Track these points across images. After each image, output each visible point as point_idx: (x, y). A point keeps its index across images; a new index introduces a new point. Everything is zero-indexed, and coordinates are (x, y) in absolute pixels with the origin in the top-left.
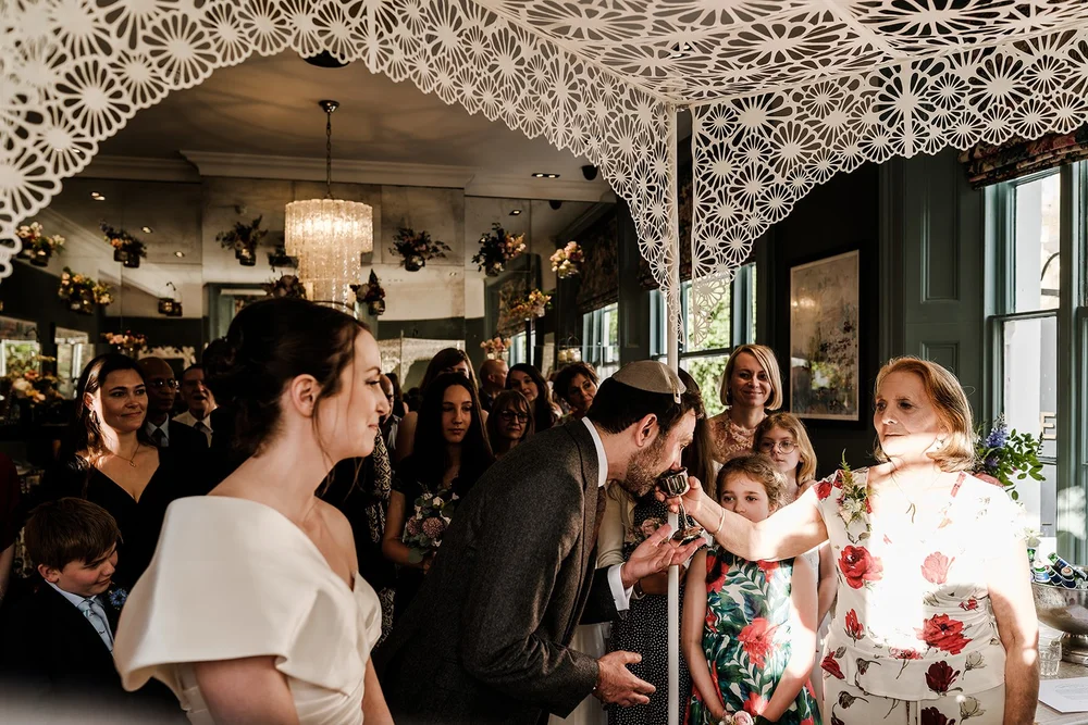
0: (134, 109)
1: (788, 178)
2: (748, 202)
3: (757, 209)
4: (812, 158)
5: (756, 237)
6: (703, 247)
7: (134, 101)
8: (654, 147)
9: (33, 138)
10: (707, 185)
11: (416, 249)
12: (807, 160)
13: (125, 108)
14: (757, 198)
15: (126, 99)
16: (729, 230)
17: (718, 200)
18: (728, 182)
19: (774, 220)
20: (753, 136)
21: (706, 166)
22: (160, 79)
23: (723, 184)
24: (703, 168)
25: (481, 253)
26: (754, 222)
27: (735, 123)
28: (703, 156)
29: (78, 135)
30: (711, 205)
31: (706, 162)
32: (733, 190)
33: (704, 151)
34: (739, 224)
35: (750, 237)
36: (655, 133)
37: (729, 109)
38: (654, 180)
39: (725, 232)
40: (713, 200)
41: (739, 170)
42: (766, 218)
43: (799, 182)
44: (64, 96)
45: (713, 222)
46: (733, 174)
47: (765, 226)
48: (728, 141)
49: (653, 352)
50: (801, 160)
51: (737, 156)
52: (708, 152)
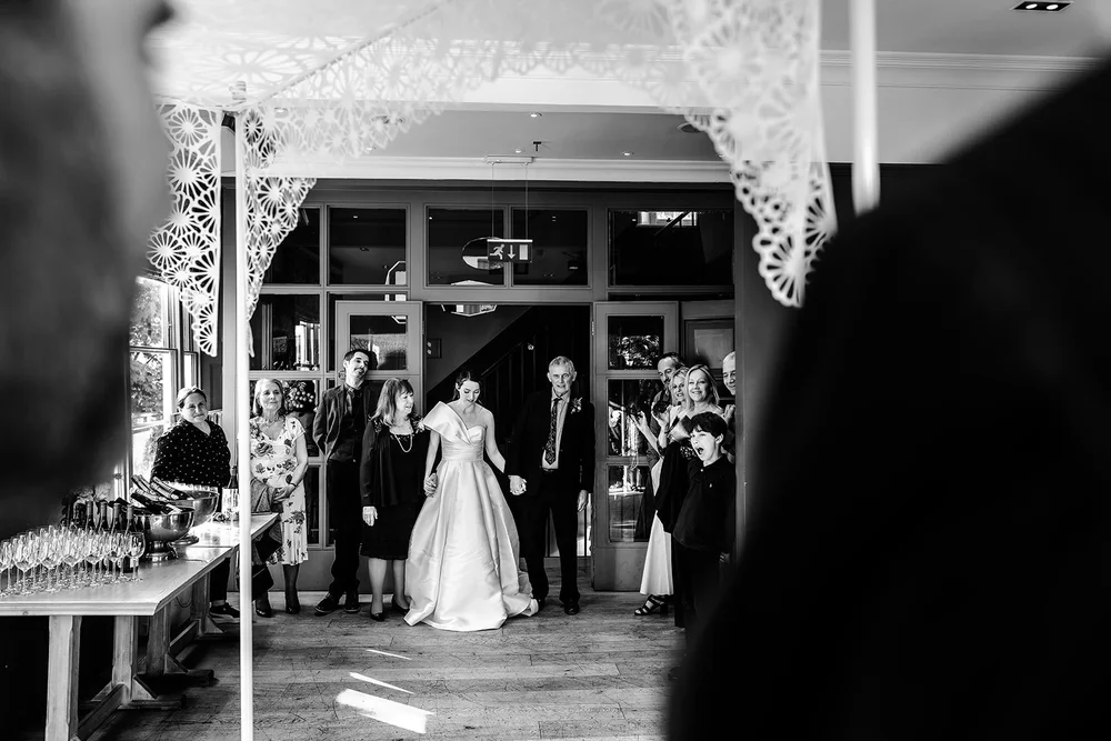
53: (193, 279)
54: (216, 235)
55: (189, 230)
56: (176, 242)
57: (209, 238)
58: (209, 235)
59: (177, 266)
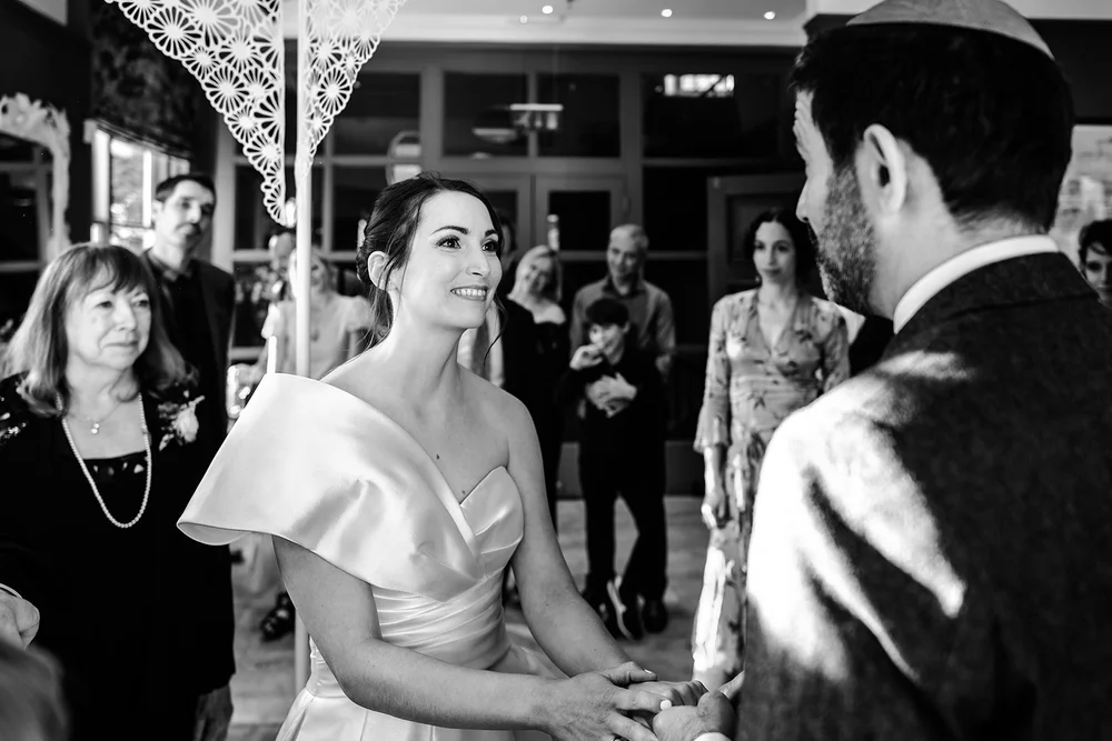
53: (260, 127)
54: (280, 72)
55: (251, 64)
56: (237, 79)
57: (272, 74)
58: (273, 71)
59: (240, 109)
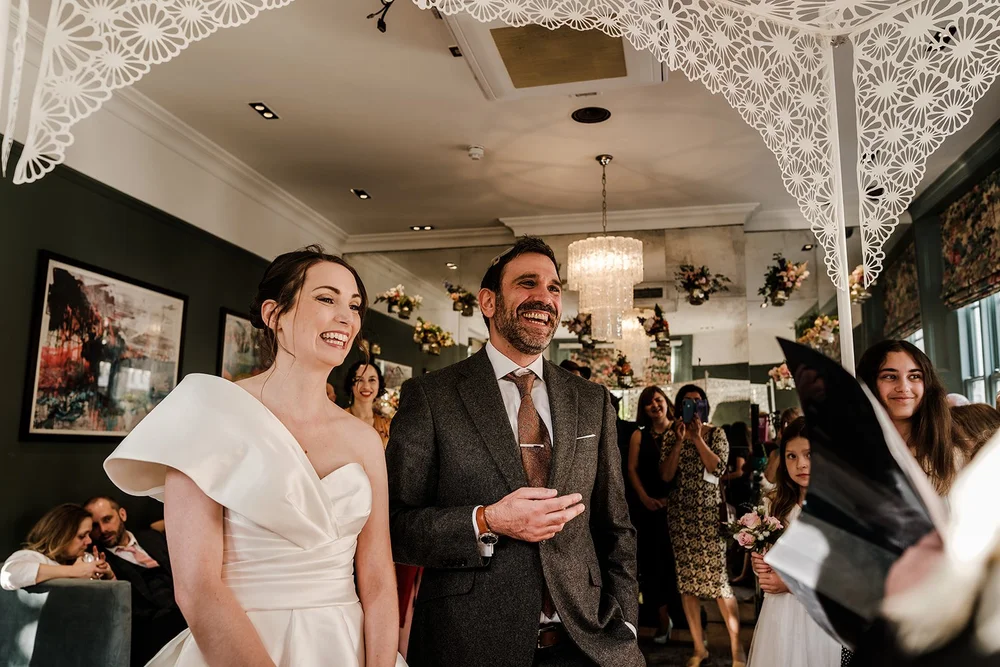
0: (187, 42)
1: (964, 80)
2: (917, 118)
3: (929, 123)
4: (990, 49)
5: (929, 153)
6: (869, 177)
7: (188, 36)
8: (799, 79)
9: (92, 60)
10: (871, 111)
11: (697, 283)
12: (984, 53)
13: (180, 42)
14: (928, 111)
15: (181, 34)
16: (899, 154)
17: (884, 124)
18: (894, 102)
19: (951, 130)
20: (919, 46)
21: (868, 91)
22: (210, 19)
23: (888, 105)
24: (865, 94)
25: (766, 285)
26: (927, 138)
27: (898, 38)
28: (865, 81)
29: (132, 58)
30: (876, 131)
31: (869, 86)
32: (900, 110)
33: (865, 75)
34: (910, 144)
35: (923, 155)
36: (799, 65)
37: (891, 26)
38: (800, 114)
39: (894, 156)
40: (878, 125)
41: (906, 87)
42: (941, 131)
43: (976, 80)
44: (120, 29)
45: (879, 148)
46: (899, 92)
47: (940, 139)
48: (891, 59)
49: (965, 375)
50: (976, 55)
51: (901, 72)
52: (870, 76)
